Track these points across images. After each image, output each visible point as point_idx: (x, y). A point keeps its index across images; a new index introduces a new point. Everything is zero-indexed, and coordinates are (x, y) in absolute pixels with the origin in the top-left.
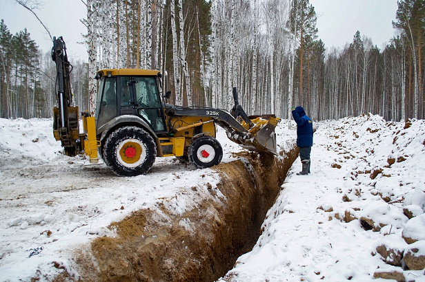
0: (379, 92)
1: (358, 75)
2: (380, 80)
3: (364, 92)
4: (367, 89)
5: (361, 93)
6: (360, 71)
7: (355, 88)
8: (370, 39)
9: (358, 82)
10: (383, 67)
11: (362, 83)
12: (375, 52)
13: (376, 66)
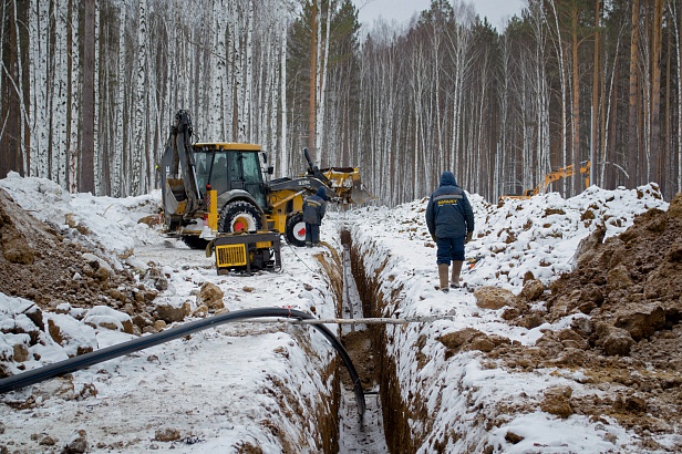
0: (493, 136)
1: (442, 94)
2: (494, 107)
3: (455, 138)
4: (464, 129)
5: (450, 136)
6: (447, 84)
7: (434, 125)
8: (471, 6)
9: (442, 113)
10: (502, 78)
11: (450, 115)
12: (483, 34)
13: (484, 72)
